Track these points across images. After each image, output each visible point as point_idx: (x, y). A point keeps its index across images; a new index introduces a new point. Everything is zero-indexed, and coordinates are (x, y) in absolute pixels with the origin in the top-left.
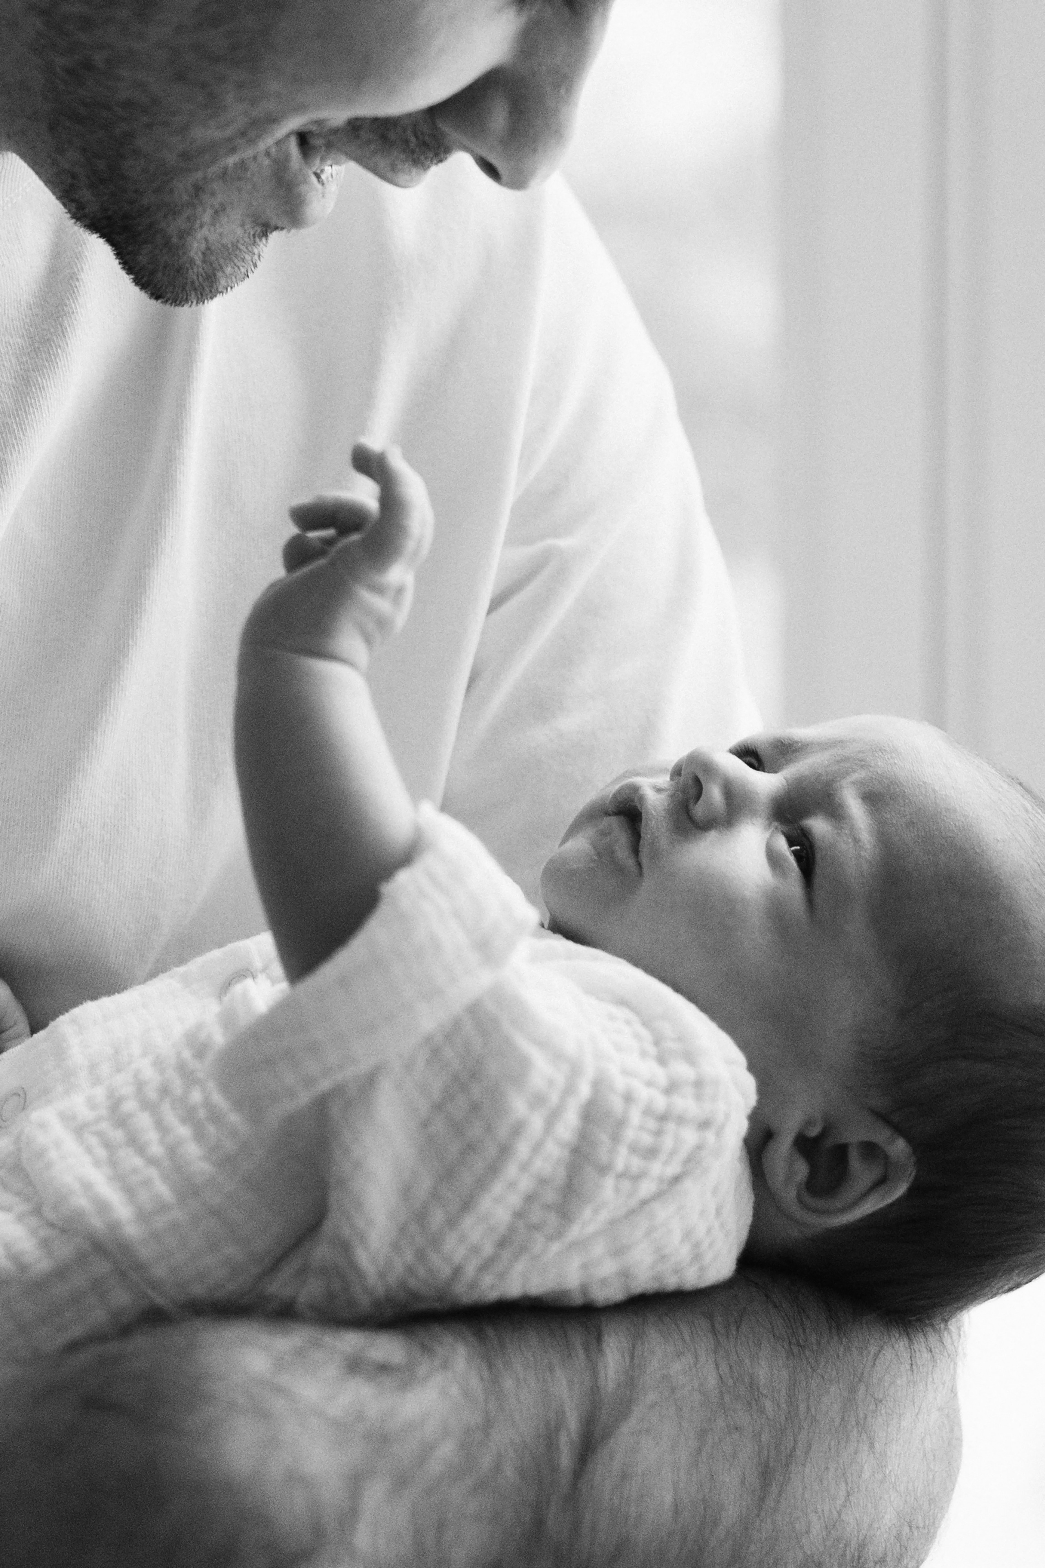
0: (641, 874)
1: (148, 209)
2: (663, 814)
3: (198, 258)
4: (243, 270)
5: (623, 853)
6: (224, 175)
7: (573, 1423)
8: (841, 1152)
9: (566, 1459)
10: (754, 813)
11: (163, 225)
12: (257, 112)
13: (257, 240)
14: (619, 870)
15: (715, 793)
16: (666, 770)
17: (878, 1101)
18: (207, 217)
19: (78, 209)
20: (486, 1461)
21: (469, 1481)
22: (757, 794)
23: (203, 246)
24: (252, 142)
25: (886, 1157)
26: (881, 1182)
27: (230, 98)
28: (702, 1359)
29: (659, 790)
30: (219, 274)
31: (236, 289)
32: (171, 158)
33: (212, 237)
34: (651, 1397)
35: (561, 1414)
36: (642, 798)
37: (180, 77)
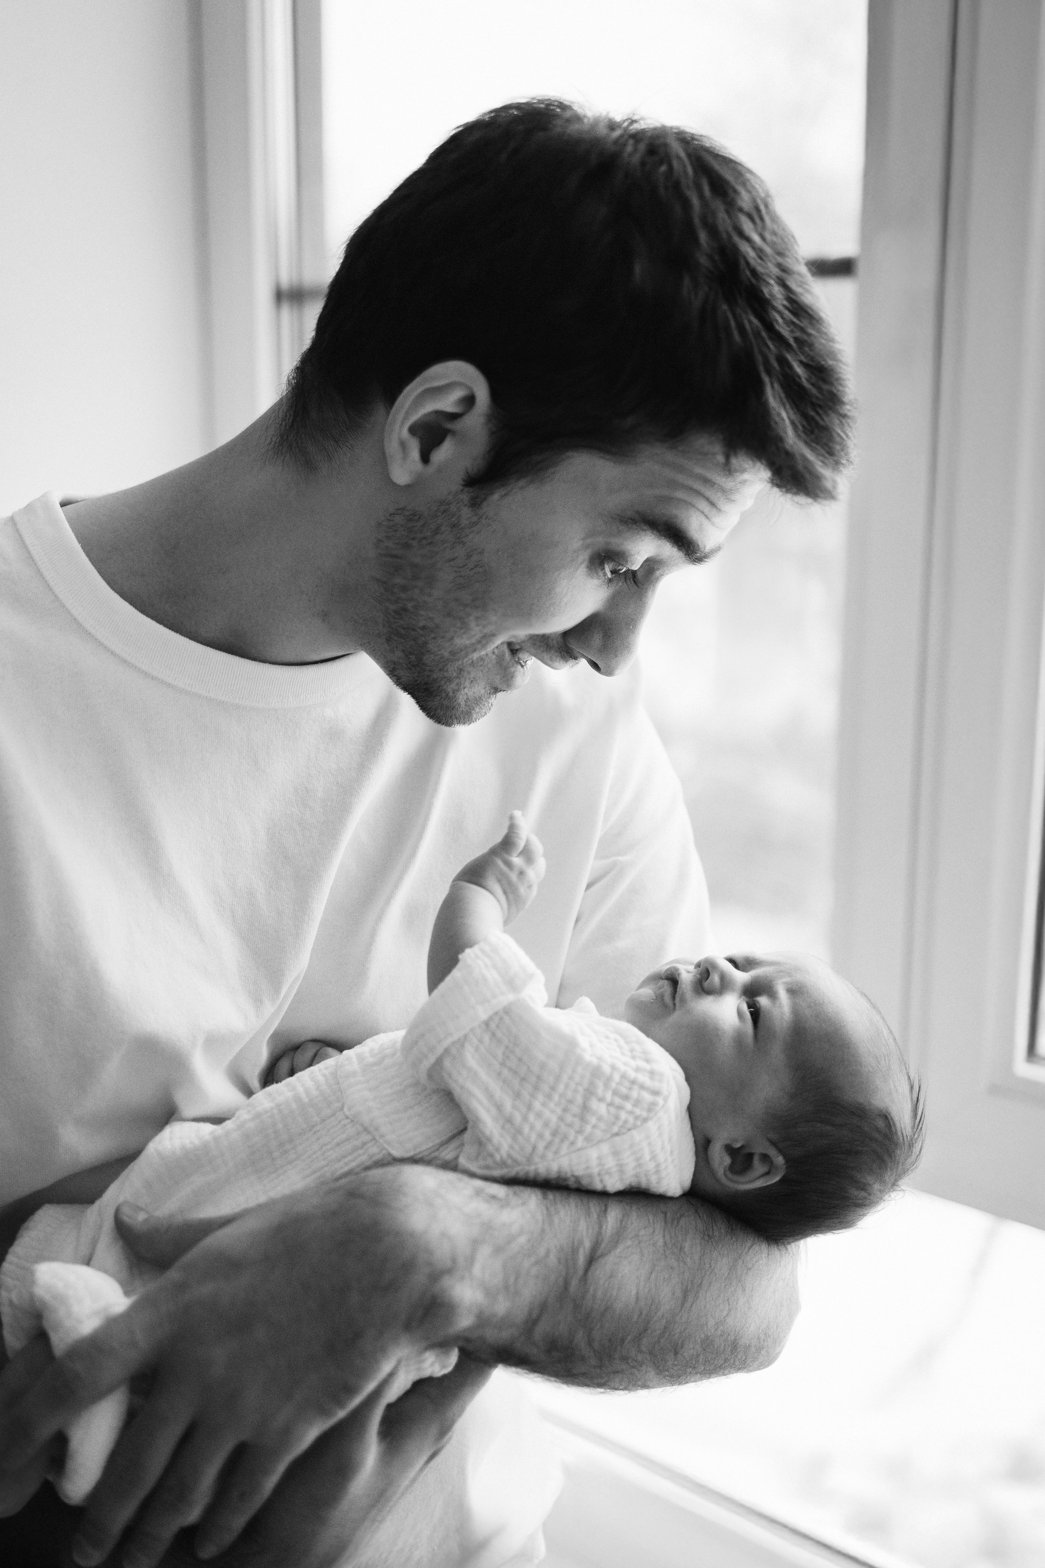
0: (674, 1009)
1: (436, 680)
2: (690, 983)
3: (463, 703)
4: (484, 711)
5: (668, 998)
6: (473, 664)
7: (587, 1244)
8: (750, 1156)
9: (581, 1259)
10: (733, 990)
11: (445, 687)
12: (487, 630)
13: (491, 696)
14: (665, 1006)
15: (715, 978)
16: (693, 964)
17: (773, 1136)
18: (467, 683)
19: (397, 679)
20: (542, 1252)
21: (533, 1259)
22: (736, 982)
23: (465, 697)
24: (484, 646)
25: (772, 1162)
26: (767, 1173)
27: (473, 624)
28: (657, 1232)
29: (688, 972)
30: (473, 712)
31: (481, 720)
32: (446, 654)
33: (470, 694)
34: (629, 1243)
35: (581, 1242)
36: (679, 974)
37: (449, 615)
